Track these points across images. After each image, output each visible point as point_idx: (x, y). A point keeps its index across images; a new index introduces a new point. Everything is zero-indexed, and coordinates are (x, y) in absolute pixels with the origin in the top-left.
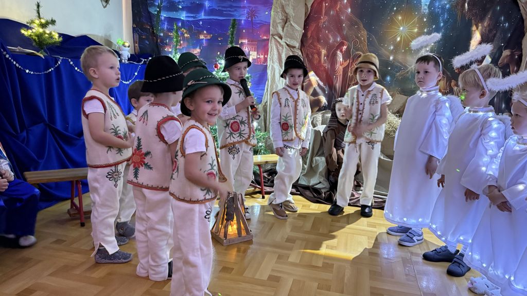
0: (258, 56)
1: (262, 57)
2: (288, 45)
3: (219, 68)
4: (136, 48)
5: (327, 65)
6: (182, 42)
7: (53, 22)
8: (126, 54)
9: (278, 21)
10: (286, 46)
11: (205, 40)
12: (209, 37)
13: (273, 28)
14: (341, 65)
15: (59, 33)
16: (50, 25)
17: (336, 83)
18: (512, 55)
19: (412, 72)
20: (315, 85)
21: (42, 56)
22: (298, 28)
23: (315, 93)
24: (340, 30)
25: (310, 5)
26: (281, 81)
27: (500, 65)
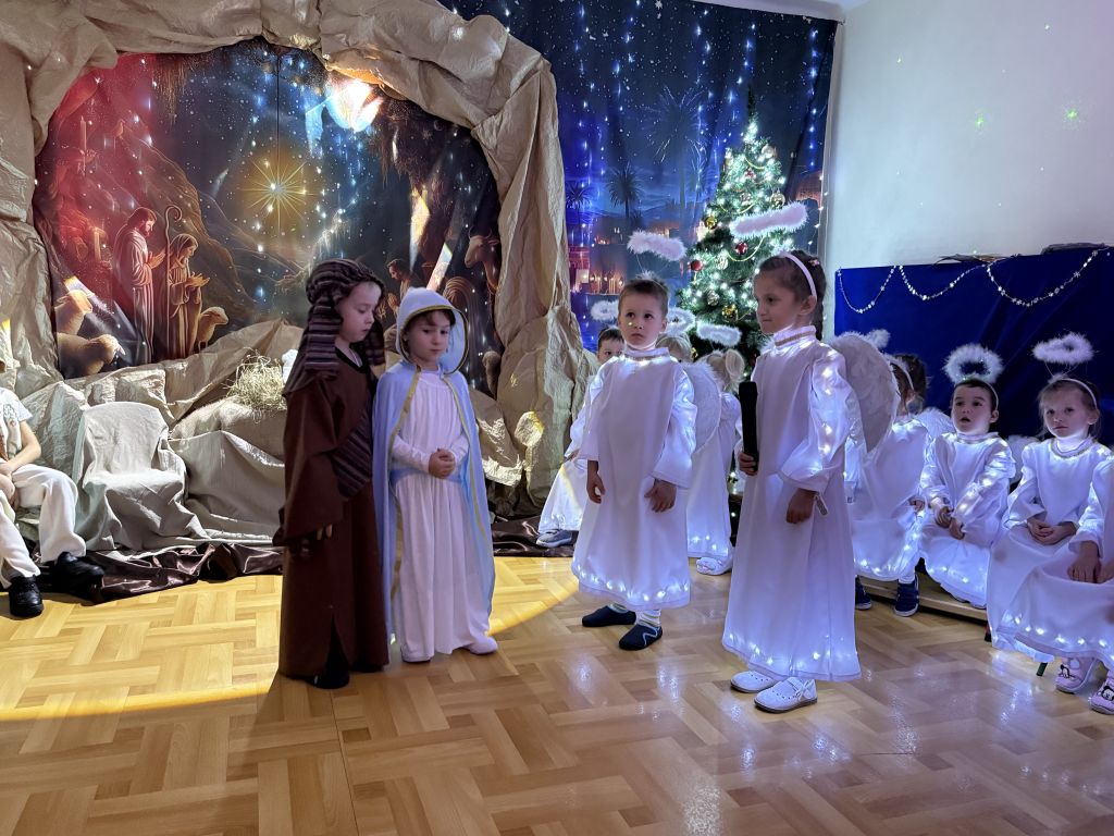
5: (111, 263)
14: (147, 262)
17: (141, 303)
18: (485, 246)
20: (86, 311)
22: (23, 176)
23: (88, 330)
24: (132, 184)
25: (47, 121)
27: (468, 265)
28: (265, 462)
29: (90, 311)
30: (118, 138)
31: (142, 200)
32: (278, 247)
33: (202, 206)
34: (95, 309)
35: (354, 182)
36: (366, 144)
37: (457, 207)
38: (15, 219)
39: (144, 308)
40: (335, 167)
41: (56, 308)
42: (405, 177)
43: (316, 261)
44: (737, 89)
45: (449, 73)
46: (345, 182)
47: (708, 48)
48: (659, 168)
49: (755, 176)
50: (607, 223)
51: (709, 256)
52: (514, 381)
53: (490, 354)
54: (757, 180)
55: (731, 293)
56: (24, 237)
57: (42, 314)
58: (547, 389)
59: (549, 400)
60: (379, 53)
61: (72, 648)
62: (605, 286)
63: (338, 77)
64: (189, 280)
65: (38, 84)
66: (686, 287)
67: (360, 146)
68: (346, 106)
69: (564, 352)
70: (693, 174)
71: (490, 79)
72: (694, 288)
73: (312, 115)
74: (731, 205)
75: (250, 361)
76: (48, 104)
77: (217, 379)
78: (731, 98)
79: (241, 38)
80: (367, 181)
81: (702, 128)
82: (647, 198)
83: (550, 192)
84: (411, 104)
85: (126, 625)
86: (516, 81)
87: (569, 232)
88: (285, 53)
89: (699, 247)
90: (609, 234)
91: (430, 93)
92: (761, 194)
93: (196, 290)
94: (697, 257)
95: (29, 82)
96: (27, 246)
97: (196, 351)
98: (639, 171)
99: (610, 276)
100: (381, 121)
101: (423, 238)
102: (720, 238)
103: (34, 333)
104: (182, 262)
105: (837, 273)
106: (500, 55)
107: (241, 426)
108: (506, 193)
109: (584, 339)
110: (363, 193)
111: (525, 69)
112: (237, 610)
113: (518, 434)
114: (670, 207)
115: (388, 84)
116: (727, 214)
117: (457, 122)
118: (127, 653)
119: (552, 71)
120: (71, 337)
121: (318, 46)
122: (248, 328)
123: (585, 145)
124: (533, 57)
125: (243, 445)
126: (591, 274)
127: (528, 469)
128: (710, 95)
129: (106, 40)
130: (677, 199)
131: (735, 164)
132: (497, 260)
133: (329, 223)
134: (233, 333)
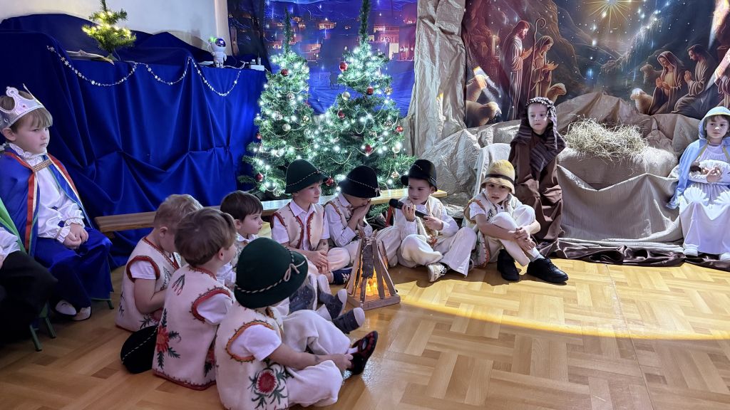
0: (401, 50)
1: (406, 50)
2: (443, 31)
3: (346, 69)
4: (234, 47)
6: (295, 36)
7: (123, 15)
8: (221, 55)
10: (442, 34)
11: (327, 30)
12: (331, 27)
13: (421, 7)
14: (521, 55)
15: (131, 31)
16: (120, 20)
17: (514, 82)
19: (624, 63)
20: (483, 87)
21: (111, 61)
22: (459, 7)
23: (483, 99)
24: (518, 6)
26: (434, 84)
28: (583, 187)
29: (485, 87)
32: (606, 41)
33: (560, 16)
34: (488, 86)
38: (453, 34)
39: (516, 85)
41: (467, 86)
56: (456, 43)
57: (460, 89)
93: (548, 73)
96: (457, 50)
101: (721, 27)
103: (454, 102)
104: (542, 54)
107: (568, 162)
120: (473, 103)
122: (579, 98)
125: (569, 174)
133: (646, 21)
134: (568, 101)
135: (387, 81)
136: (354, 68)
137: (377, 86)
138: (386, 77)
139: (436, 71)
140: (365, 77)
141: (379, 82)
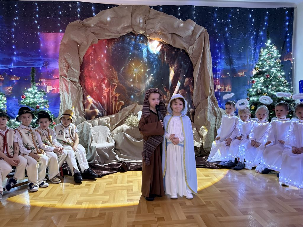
0: (53, 89)
1: (55, 88)
2: (71, 81)
3: (25, 98)
5: (97, 91)
9: (63, 67)
11: (16, 81)
12: (18, 79)
13: (61, 71)
14: (105, 91)
17: (104, 101)
18: (190, 81)
19: (143, 93)
20: (91, 103)
22: (77, 71)
23: (92, 108)
24: (102, 71)
25: (82, 58)
26: (69, 103)
27: (185, 86)
28: (134, 141)
29: (92, 103)
30: (98, 61)
31: (104, 76)
32: (136, 85)
33: (118, 76)
35: (155, 67)
36: (158, 57)
37: (182, 71)
38: (76, 82)
39: (105, 102)
40: (150, 64)
41: (85, 103)
42: (168, 64)
43: (146, 88)
44: (263, 31)
45: (179, 36)
46: (153, 67)
47: (254, 20)
48: (240, 55)
49: (271, 55)
50: (225, 72)
51: (257, 79)
52: (198, 117)
53: (191, 110)
54: (271, 56)
55: (265, 89)
56: (78, 86)
57: (81, 105)
58: (208, 119)
59: (209, 123)
60: (161, 33)
61: (88, 189)
62: (225, 89)
63: (151, 40)
64: (115, 95)
65: (80, 49)
66: (250, 88)
67: (156, 57)
68: (152, 47)
69: (213, 108)
70: (251, 56)
71: (190, 36)
72: (253, 88)
73: (144, 51)
74: (263, 64)
75: (129, 115)
76: (83, 54)
77: (122, 119)
78: (261, 33)
79: (127, 33)
80: (158, 66)
81: (253, 43)
82: (237, 64)
83: (208, 65)
84: (169, 45)
85: (101, 184)
86: (198, 36)
87: (213, 75)
88: (138, 36)
89: (254, 77)
90: (226, 75)
91: (174, 42)
92: (273, 60)
93: (117, 97)
94: (253, 79)
95: (78, 49)
96: (78, 89)
97: (117, 112)
98: (234, 56)
99: (226, 86)
100: (162, 50)
101: (173, 80)
102: (260, 74)
103: (80, 110)
104: (114, 90)
105: (299, 82)
106: (193, 29)
107: (128, 131)
108: (195, 66)
109: (219, 105)
110: (157, 70)
111: (200, 32)
112: (128, 180)
113: (200, 132)
114: (244, 65)
115: (163, 40)
116: (262, 66)
117: (182, 48)
118: (101, 192)
119: (207, 32)
120: (88, 110)
121: (145, 33)
122: (129, 106)
123: (218, 51)
124: (202, 29)
125: (128, 136)
126: (221, 86)
127: (204, 142)
128: (255, 33)
129: (96, 37)
130: (246, 63)
131: (264, 52)
132: (193, 84)
133: (149, 78)
134: (126, 107)
135: (46, 102)
136: (29, 97)
137: (42, 105)
138: (46, 101)
139: (70, 97)
140: (35, 101)
141: (42, 103)
